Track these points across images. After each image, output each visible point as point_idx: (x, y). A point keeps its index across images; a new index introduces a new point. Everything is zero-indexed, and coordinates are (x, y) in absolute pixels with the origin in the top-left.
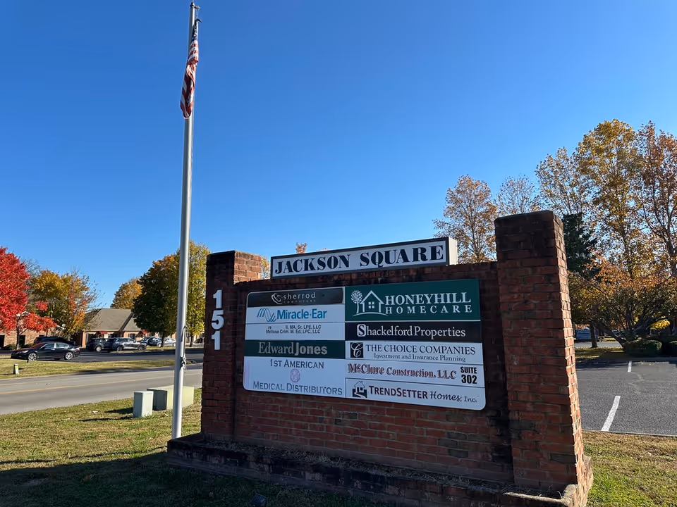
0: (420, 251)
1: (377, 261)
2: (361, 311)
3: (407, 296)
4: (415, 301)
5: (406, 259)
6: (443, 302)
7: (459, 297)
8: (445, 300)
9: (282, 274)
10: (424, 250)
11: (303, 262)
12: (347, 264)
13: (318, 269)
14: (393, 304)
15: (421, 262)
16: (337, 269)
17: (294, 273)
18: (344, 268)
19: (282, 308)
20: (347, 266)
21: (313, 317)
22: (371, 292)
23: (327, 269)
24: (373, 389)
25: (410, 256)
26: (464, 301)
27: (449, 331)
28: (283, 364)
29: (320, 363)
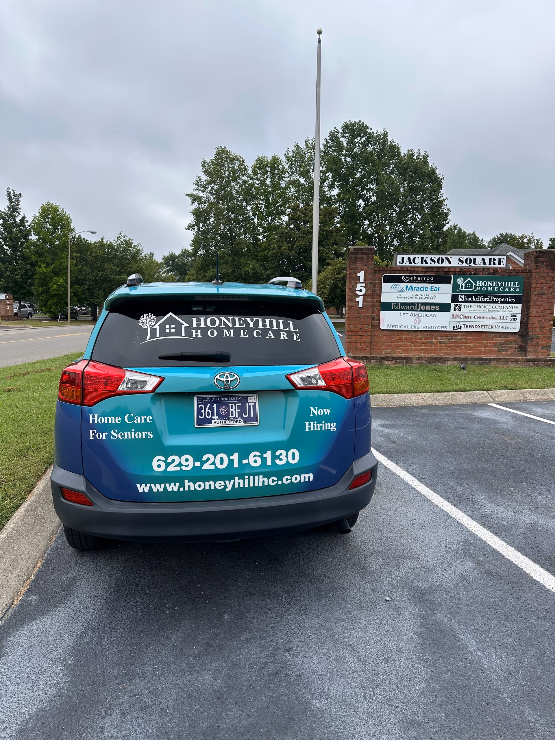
0: (492, 260)
1: (468, 262)
2: (462, 288)
3: (489, 282)
4: (493, 285)
5: (485, 263)
6: (506, 286)
7: (514, 284)
8: (508, 285)
9: (404, 264)
10: (495, 260)
11: (420, 258)
12: (450, 262)
13: (431, 263)
14: (481, 285)
15: (492, 265)
16: (443, 265)
17: (413, 264)
18: (447, 264)
19: (409, 285)
20: (450, 263)
21: (431, 290)
22: (469, 279)
23: (436, 264)
24: (465, 326)
25: (487, 262)
26: (516, 286)
27: (508, 299)
28: (409, 315)
29: (434, 314)
